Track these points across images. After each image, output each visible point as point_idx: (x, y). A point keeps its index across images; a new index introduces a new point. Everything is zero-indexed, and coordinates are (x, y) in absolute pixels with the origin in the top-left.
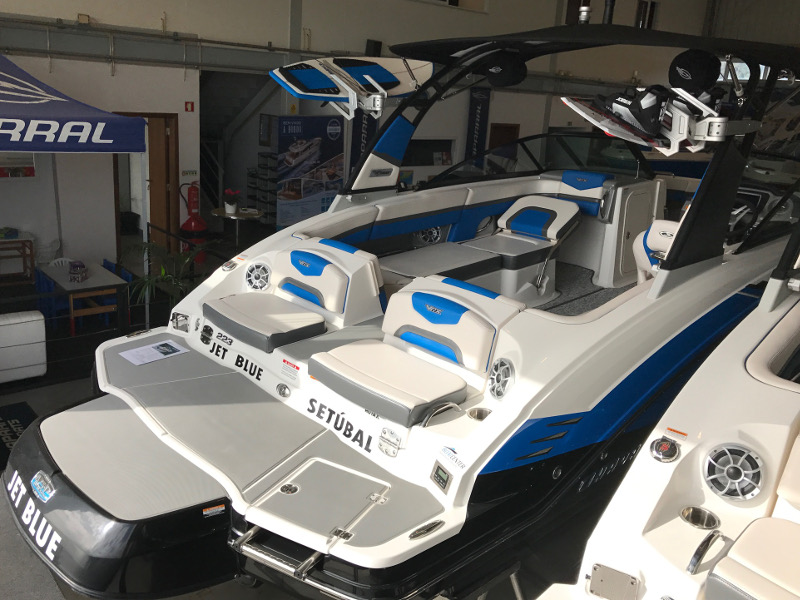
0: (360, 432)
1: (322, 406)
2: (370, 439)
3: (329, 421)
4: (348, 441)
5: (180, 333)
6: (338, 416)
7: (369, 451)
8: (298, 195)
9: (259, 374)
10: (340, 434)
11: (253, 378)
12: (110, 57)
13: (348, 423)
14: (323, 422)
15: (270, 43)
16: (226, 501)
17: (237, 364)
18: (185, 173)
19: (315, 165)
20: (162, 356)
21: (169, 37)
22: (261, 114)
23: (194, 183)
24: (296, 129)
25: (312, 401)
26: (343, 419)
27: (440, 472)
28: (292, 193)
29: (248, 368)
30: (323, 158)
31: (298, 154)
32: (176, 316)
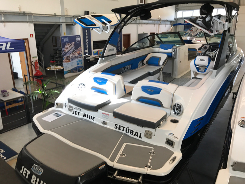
0: (137, 133)
1: (120, 126)
2: (141, 134)
3: (123, 130)
4: (133, 136)
5: (60, 109)
6: (127, 129)
7: (141, 138)
8: (69, 61)
9: (93, 119)
10: (129, 134)
11: (91, 120)
12: (3, 21)
13: (131, 130)
14: (121, 131)
15: (55, 14)
16: (105, 163)
17: (84, 116)
18: (33, 57)
19: (74, 51)
20: (57, 118)
21: (22, 13)
22: (53, 37)
23: (36, 60)
24: (66, 40)
25: (116, 125)
26: (129, 129)
27: (169, 141)
28: (67, 60)
29: (89, 117)
30: (76, 48)
31: (68, 48)
32: (57, 104)
